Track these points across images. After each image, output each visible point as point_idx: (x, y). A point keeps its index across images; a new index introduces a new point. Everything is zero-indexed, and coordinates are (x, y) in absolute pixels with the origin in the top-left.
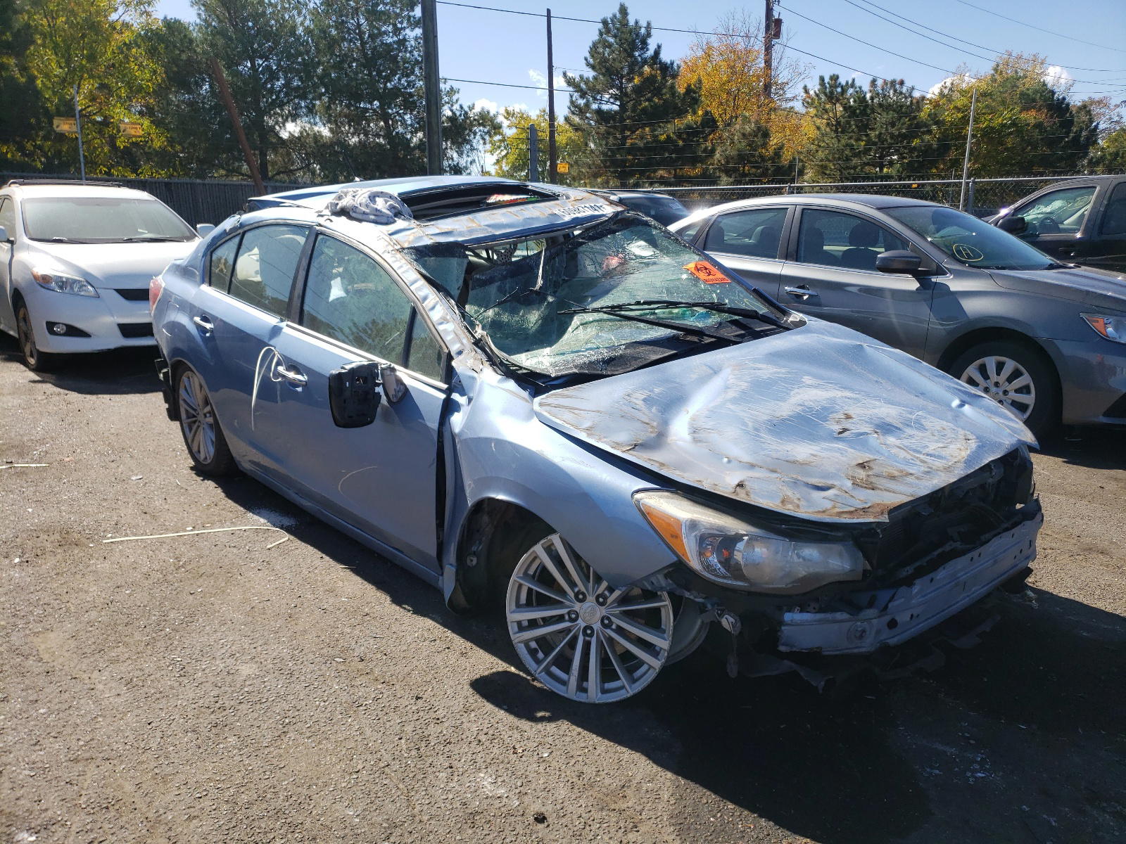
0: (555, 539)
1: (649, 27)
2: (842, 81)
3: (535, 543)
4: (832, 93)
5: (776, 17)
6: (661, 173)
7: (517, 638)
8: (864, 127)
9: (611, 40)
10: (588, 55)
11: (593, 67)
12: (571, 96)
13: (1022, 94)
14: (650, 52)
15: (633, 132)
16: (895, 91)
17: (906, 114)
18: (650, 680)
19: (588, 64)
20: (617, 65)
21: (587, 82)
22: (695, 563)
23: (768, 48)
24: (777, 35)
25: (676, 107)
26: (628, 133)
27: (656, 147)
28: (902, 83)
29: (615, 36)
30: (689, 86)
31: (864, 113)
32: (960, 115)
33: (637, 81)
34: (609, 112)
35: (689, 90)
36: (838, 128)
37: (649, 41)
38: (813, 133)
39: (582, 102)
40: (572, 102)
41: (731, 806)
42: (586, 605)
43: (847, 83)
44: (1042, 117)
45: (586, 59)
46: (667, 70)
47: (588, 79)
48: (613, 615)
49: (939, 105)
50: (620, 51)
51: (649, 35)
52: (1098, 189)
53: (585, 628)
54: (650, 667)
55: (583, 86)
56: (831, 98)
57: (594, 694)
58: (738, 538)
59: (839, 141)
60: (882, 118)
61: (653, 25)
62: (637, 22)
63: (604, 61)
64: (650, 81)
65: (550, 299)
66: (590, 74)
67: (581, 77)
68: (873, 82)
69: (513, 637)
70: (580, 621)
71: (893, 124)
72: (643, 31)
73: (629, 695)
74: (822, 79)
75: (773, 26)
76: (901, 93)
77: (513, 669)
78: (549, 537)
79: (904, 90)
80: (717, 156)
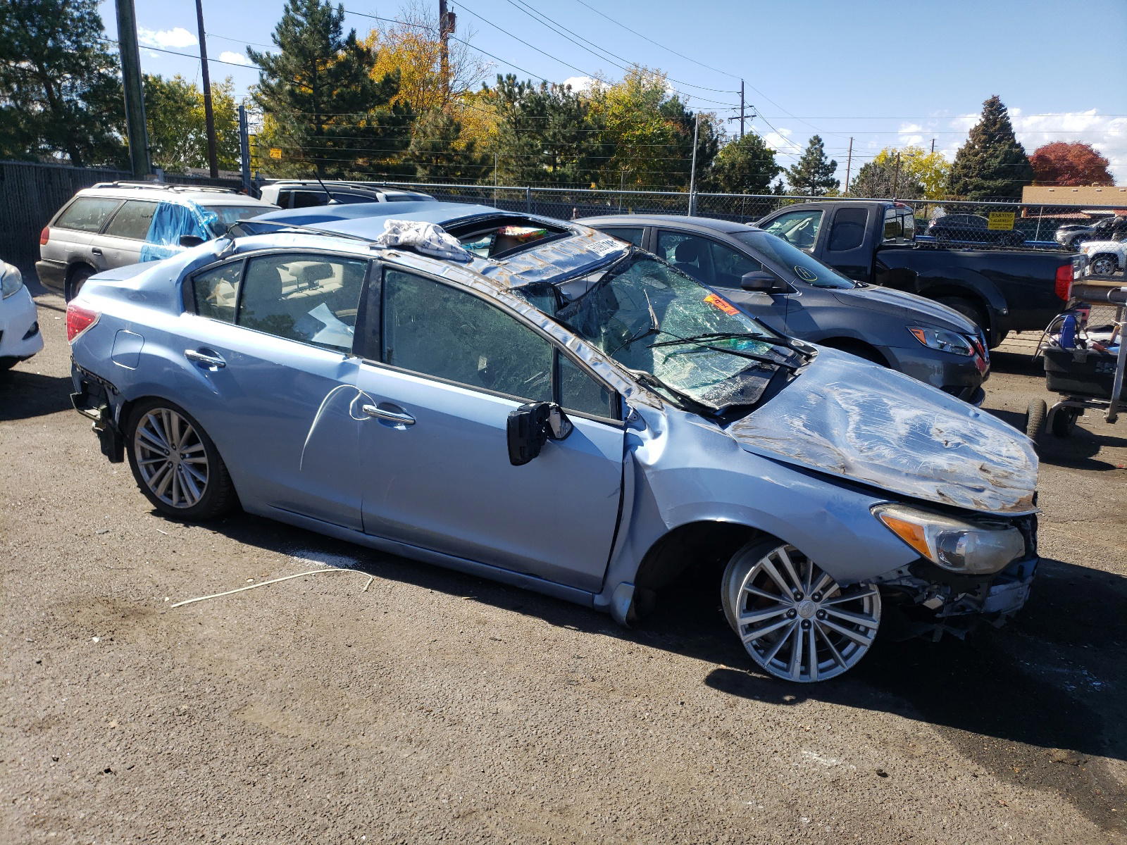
0: (782, 552)
1: (341, 9)
2: (519, 81)
3: (762, 557)
4: (510, 91)
5: (450, 11)
6: (360, 161)
7: (748, 639)
8: (542, 127)
9: (301, 19)
10: (275, 32)
11: (282, 46)
12: (262, 75)
13: (663, 107)
14: (344, 36)
15: (330, 118)
16: (564, 94)
17: (576, 118)
18: (862, 655)
19: (276, 42)
20: (310, 45)
21: (275, 60)
22: (934, 558)
23: (445, 40)
24: (452, 29)
25: (374, 96)
26: (324, 118)
27: (353, 136)
28: (569, 87)
29: (305, 15)
30: (388, 75)
31: (541, 113)
32: (618, 122)
33: (330, 65)
34: (302, 95)
35: (388, 80)
36: (518, 125)
37: (342, 24)
38: (494, 129)
39: (273, 82)
40: (263, 81)
41: (986, 737)
42: (803, 603)
43: (523, 83)
44: (677, 128)
45: (273, 36)
46: (365, 57)
47: (276, 57)
48: (826, 608)
49: (598, 111)
50: (312, 33)
51: (341, 18)
52: (824, 212)
53: (804, 622)
54: (858, 645)
55: (272, 65)
56: (510, 96)
57: (814, 676)
58: (961, 534)
59: (519, 139)
60: (555, 120)
61: (345, 8)
62: (327, 4)
63: (296, 40)
64: (343, 65)
65: (603, 331)
66: (277, 52)
67: (268, 54)
68: (544, 84)
69: (743, 638)
70: (798, 616)
71: (564, 126)
72: (334, 13)
73: (845, 670)
74: (500, 77)
75: (448, 21)
76: (569, 97)
77: (723, 666)
78: (776, 550)
79: (571, 95)
80: (412, 147)
